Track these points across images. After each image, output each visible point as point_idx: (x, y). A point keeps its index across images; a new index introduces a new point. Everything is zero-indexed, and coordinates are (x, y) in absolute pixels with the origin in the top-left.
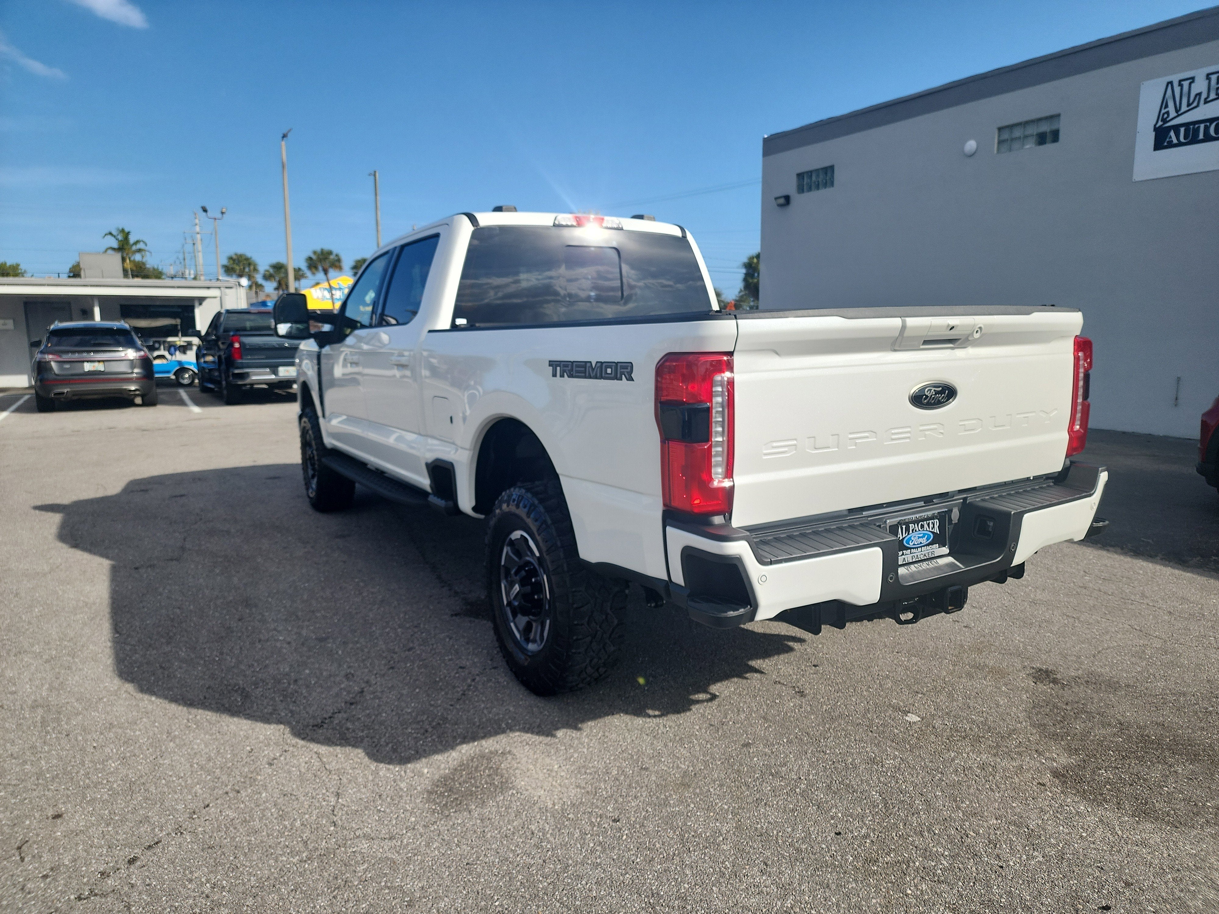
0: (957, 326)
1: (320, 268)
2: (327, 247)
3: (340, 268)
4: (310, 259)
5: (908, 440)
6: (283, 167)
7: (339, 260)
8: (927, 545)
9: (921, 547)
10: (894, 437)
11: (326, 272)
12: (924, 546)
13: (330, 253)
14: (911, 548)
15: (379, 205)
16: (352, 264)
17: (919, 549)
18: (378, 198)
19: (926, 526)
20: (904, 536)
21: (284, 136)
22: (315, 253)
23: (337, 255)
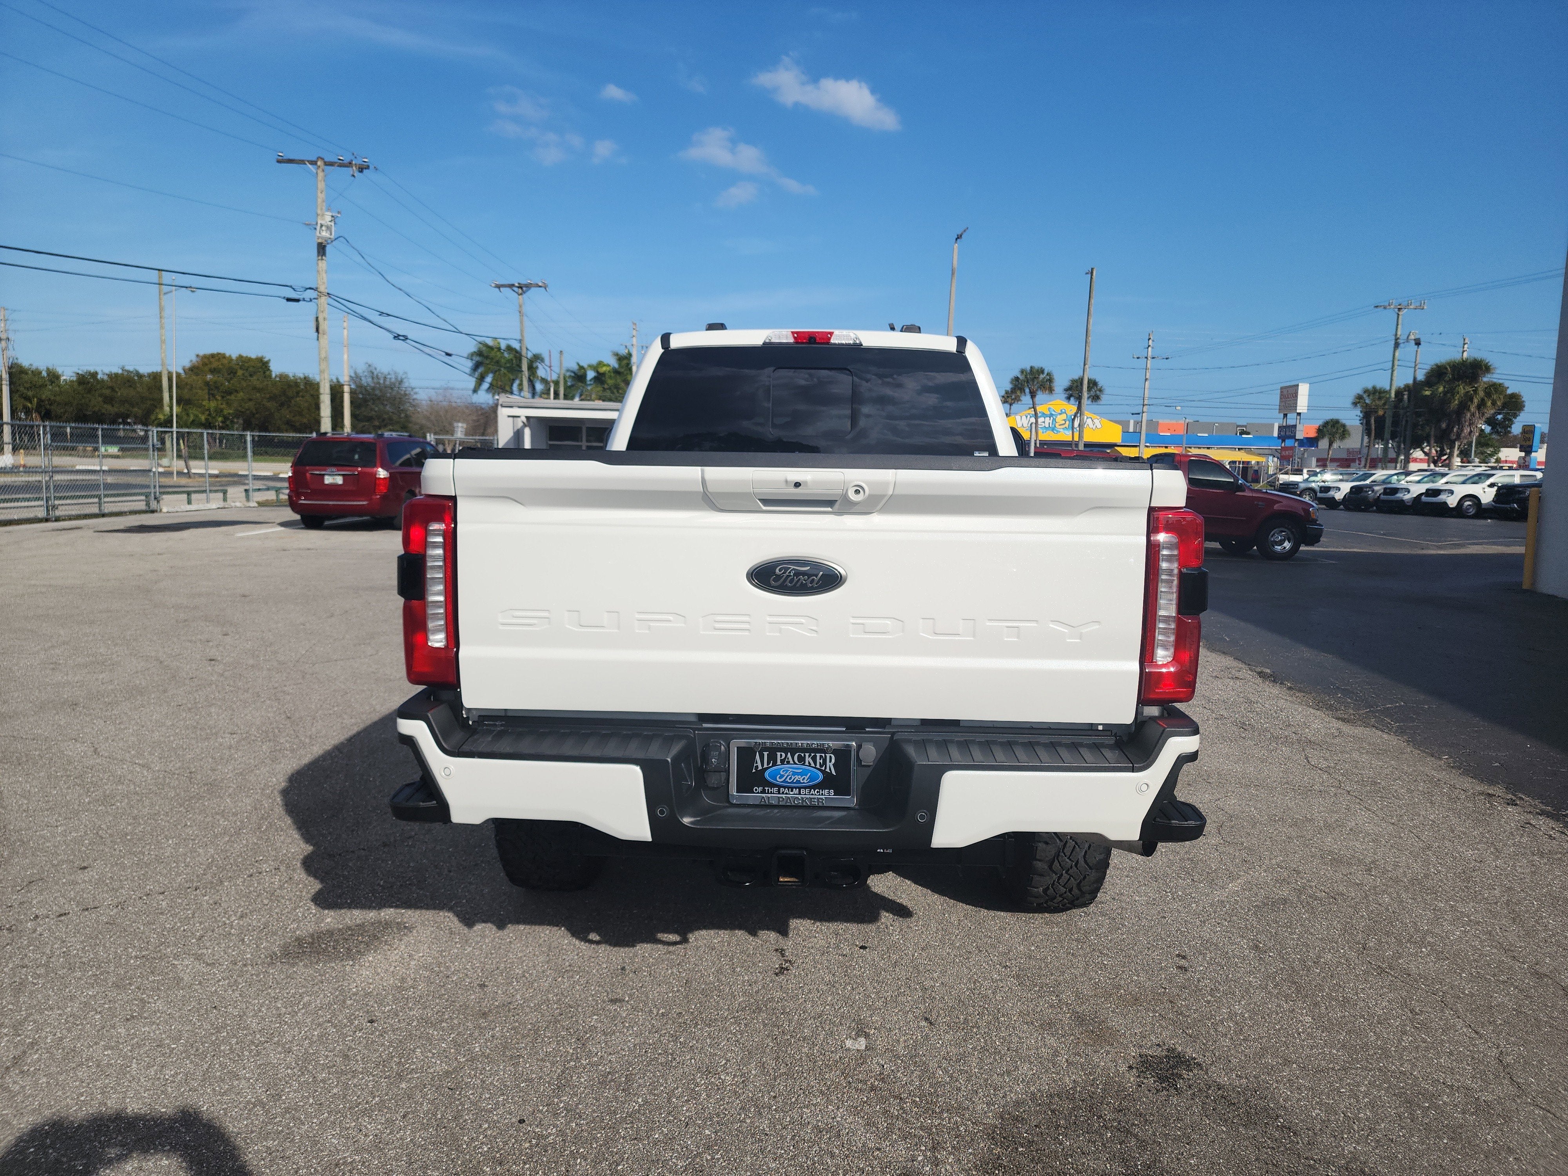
0: (806, 482)
1: (1027, 390)
2: (1037, 364)
3: (1051, 390)
4: (1017, 379)
5: (747, 633)
6: (953, 274)
7: (1051, 380)
8: (810, 787)
9: (800, 788)
10: (718, 625)
11: (1033, 395)
12: (805, 788)
13: (1042, 371)
14: (779, 787)
15: (1092, 309)
16: (1066, 383)
17: (796, 791)
18: (1093, 301)
19: (808, 759)
20: (765, 766)
21: (959, 237)
22: (1022, 371)
23: (1048, 374)
